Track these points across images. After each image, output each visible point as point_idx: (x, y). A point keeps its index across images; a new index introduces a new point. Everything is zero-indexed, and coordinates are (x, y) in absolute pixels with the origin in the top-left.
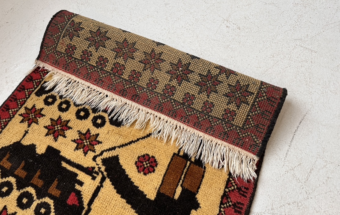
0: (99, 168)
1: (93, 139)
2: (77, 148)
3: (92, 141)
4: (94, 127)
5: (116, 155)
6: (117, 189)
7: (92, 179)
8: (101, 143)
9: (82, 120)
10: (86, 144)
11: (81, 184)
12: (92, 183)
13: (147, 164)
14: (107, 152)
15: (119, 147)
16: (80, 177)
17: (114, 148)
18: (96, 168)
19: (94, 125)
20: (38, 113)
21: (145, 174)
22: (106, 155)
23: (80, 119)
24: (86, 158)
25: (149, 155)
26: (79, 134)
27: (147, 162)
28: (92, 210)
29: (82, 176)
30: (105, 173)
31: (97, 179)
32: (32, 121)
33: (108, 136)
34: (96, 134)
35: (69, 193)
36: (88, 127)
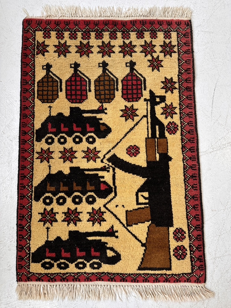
0: (108, 165)
1: (94, 152)
2: (88, 161)
3: (94, 153)
4: (90, 145)
5: (113, 154)
6: (124, 171)
7: (107, 172)
8: (100, 151)
9: (80, 144)
10: (92, 156)
11: (103, 177)
12: (109, 174)
13: (133, 151)
14: (107, 154)
15: (112, 149)
16: (100, 174)
17: (110, 151)
18: (106, 166)
19: (89, 143)
20: (48, 152)
21: (135, 156)
22: (107, 156)
23: (78, 144)
24: (97, 163)
25: (132, 146)
26: (84, 152)
27: (133, 150)
28: (117, 187)
29: (100, 173)
30: (113, 166)
31: (110, 171)
32: (48, 158)
33: (102, 146)
34: (94, 148)
35: (100, 185)
36: (86, 146)
